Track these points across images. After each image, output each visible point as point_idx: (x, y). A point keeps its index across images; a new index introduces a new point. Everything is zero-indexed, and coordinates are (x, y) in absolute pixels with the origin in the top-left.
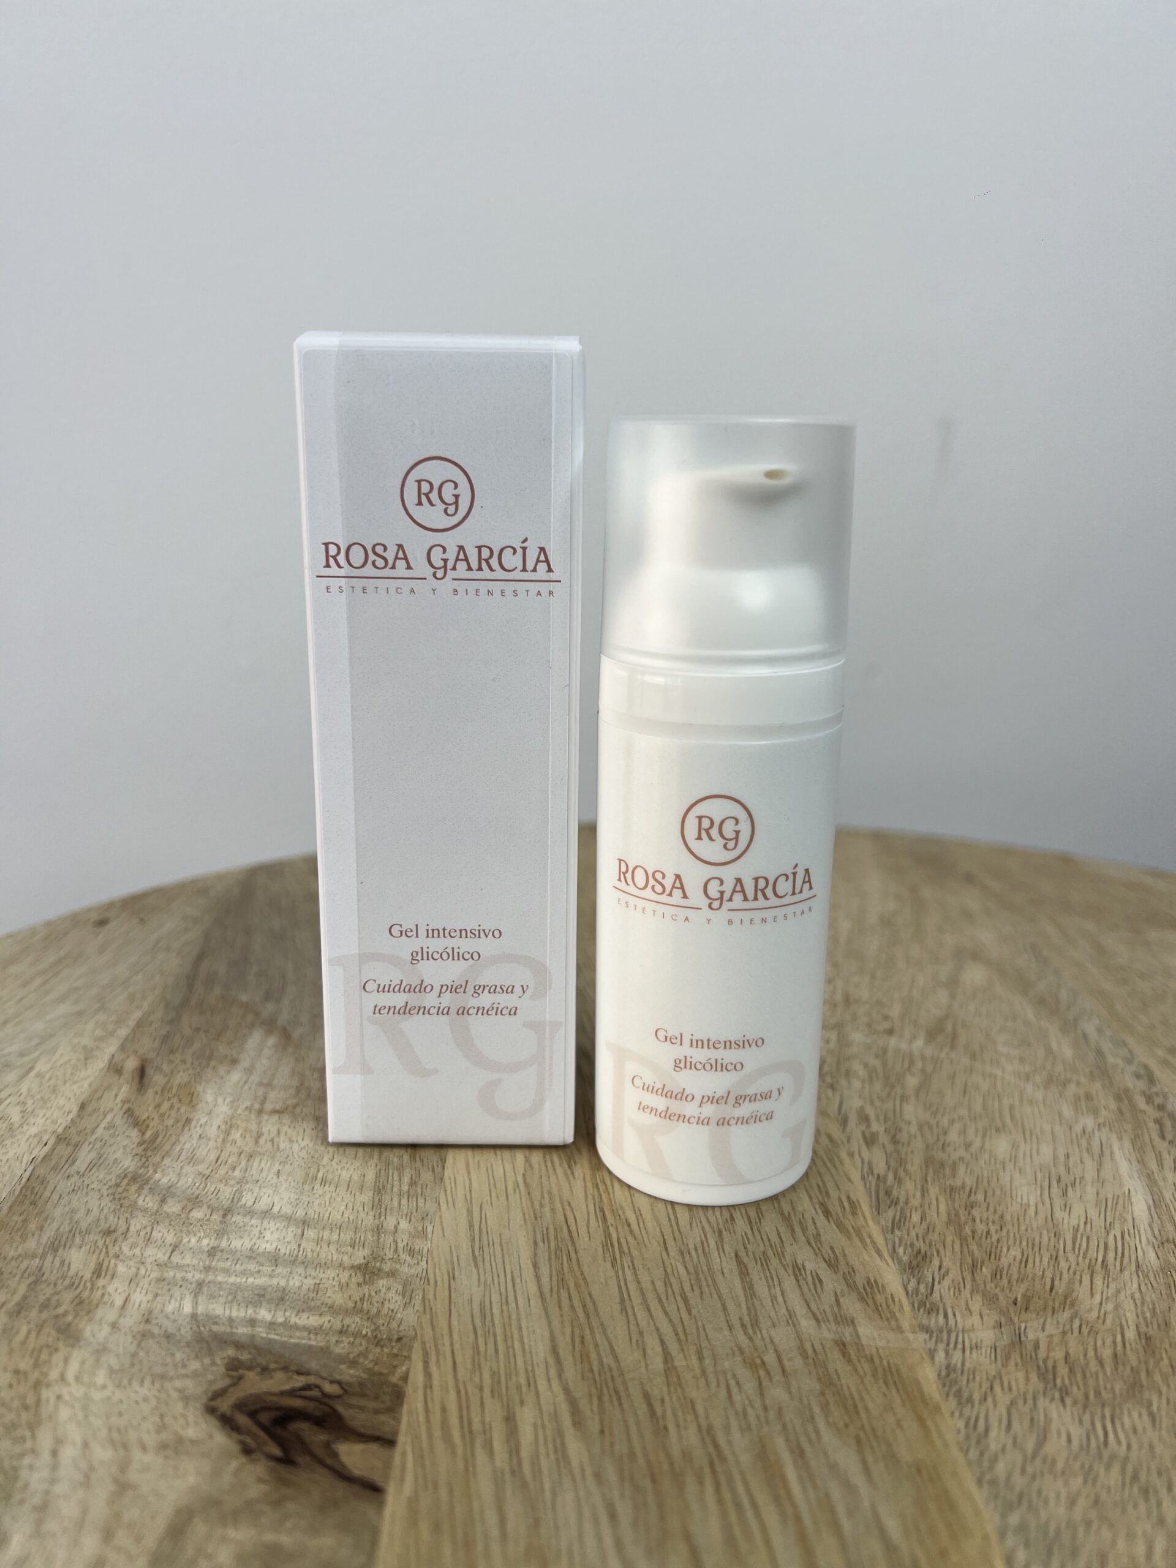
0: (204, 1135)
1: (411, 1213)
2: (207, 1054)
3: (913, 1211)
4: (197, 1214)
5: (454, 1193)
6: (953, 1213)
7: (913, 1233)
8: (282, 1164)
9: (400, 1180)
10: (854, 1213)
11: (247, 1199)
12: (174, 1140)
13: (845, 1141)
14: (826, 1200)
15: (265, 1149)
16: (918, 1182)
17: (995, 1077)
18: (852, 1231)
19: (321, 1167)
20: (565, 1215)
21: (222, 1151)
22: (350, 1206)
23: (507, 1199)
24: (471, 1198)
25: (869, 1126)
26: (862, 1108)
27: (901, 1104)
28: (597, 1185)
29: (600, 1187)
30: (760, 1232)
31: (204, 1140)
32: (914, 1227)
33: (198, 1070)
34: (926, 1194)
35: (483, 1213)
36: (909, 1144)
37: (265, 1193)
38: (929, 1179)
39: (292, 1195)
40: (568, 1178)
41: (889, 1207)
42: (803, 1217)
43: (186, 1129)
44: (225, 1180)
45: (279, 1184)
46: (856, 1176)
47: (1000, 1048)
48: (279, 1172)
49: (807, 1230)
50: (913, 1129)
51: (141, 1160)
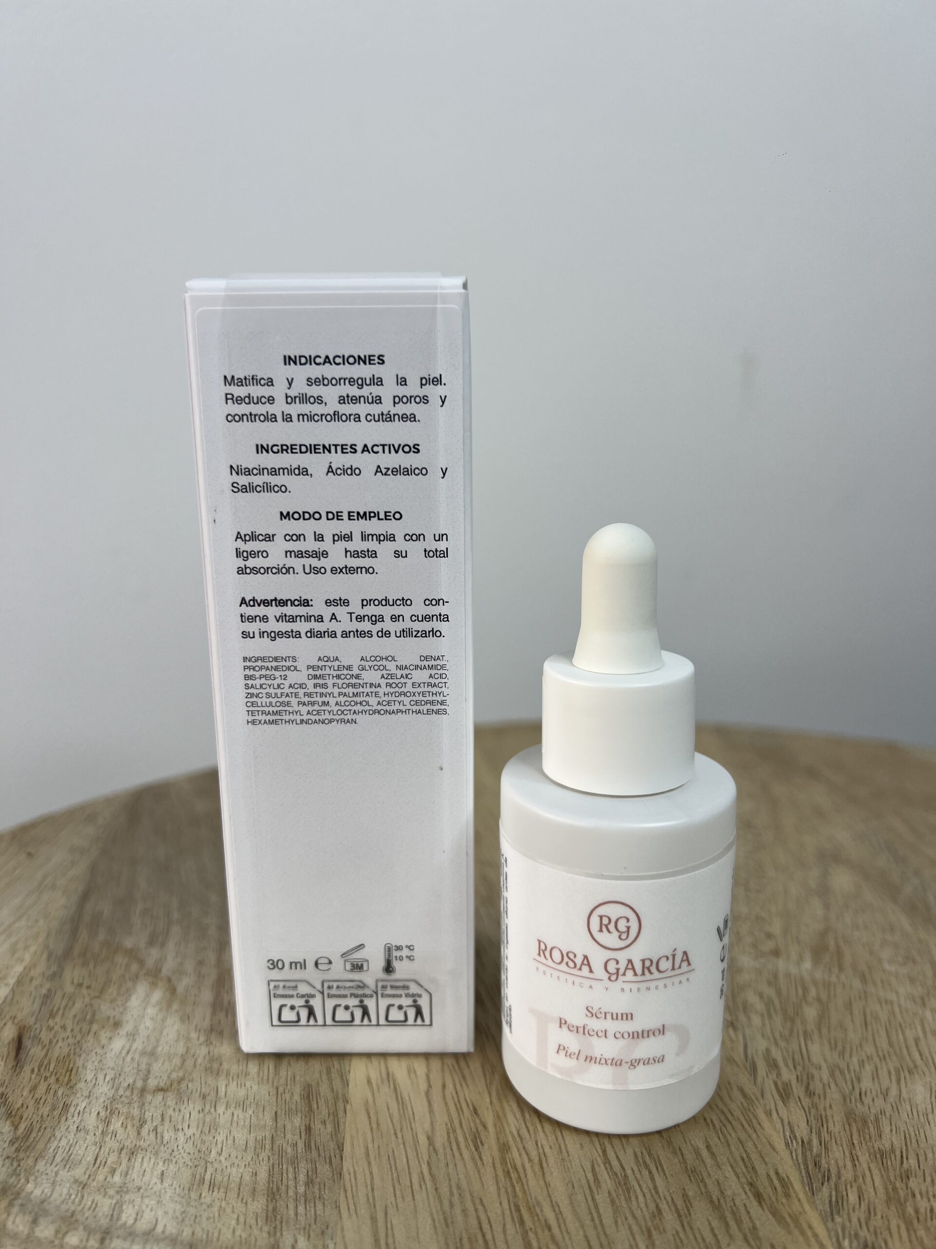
0: (81, 1127)
1: (310, 1226)
2: (88, 1017)
3: (849, 1186)
4: (73, 1239)
5: (355, 1193)
6: (890, 1187)
7: (855, 1220)
8: (167, 1162)
9: (296, 1178)
10: (787, 1195)
11: (128, 1216)
12: (49, 1136)
13: (759, 1096)
14: (754, 1178)
15: (148, 1143)
16: (845, 1146)
17: (892, 1003)
18: (789, 1220)
19: (208, 1164)
20: (478, 1218)
21: (101, 1147)
22: (242, 1219)
23: (414, 1200)
24: (374, 1199)
25: (779, 1075)
26: (768, 1050)
27: (806, 1045)
28: (508, 1172)
29: (512, 1175)
30: (691, 1228)
31: (82, 1134)
32: (854, 1211)
33: (79, 1037)
34: (857, 1163)
35: (389, 1220)
36: (825, 1098)
37: (147, 1206)
38: (855, 1142)
39: (178, 1207)
40: (476, 1165)
41: (823, 1184)
42: (735, 1205)
43: (63, 1119)
44: (103, 1189)
45: (163, 1191)
46: (780, 1145)
47: (886, 966)
48: (162, 1173)
49: (742, 1222)
50: (825, 1075)
51: (12, 1165)
